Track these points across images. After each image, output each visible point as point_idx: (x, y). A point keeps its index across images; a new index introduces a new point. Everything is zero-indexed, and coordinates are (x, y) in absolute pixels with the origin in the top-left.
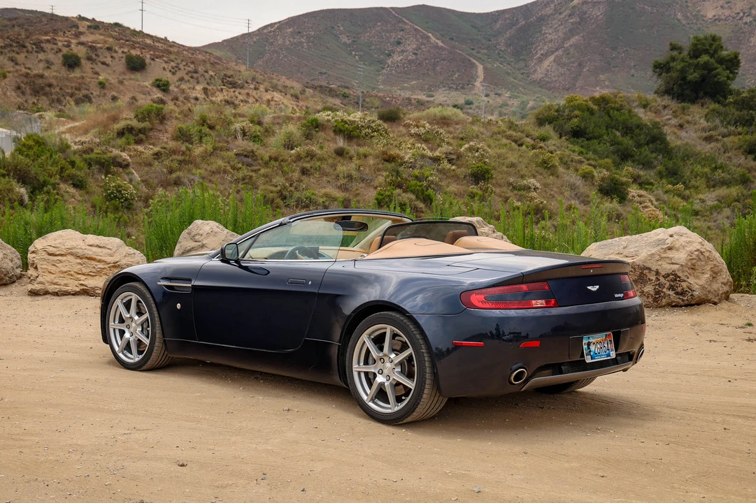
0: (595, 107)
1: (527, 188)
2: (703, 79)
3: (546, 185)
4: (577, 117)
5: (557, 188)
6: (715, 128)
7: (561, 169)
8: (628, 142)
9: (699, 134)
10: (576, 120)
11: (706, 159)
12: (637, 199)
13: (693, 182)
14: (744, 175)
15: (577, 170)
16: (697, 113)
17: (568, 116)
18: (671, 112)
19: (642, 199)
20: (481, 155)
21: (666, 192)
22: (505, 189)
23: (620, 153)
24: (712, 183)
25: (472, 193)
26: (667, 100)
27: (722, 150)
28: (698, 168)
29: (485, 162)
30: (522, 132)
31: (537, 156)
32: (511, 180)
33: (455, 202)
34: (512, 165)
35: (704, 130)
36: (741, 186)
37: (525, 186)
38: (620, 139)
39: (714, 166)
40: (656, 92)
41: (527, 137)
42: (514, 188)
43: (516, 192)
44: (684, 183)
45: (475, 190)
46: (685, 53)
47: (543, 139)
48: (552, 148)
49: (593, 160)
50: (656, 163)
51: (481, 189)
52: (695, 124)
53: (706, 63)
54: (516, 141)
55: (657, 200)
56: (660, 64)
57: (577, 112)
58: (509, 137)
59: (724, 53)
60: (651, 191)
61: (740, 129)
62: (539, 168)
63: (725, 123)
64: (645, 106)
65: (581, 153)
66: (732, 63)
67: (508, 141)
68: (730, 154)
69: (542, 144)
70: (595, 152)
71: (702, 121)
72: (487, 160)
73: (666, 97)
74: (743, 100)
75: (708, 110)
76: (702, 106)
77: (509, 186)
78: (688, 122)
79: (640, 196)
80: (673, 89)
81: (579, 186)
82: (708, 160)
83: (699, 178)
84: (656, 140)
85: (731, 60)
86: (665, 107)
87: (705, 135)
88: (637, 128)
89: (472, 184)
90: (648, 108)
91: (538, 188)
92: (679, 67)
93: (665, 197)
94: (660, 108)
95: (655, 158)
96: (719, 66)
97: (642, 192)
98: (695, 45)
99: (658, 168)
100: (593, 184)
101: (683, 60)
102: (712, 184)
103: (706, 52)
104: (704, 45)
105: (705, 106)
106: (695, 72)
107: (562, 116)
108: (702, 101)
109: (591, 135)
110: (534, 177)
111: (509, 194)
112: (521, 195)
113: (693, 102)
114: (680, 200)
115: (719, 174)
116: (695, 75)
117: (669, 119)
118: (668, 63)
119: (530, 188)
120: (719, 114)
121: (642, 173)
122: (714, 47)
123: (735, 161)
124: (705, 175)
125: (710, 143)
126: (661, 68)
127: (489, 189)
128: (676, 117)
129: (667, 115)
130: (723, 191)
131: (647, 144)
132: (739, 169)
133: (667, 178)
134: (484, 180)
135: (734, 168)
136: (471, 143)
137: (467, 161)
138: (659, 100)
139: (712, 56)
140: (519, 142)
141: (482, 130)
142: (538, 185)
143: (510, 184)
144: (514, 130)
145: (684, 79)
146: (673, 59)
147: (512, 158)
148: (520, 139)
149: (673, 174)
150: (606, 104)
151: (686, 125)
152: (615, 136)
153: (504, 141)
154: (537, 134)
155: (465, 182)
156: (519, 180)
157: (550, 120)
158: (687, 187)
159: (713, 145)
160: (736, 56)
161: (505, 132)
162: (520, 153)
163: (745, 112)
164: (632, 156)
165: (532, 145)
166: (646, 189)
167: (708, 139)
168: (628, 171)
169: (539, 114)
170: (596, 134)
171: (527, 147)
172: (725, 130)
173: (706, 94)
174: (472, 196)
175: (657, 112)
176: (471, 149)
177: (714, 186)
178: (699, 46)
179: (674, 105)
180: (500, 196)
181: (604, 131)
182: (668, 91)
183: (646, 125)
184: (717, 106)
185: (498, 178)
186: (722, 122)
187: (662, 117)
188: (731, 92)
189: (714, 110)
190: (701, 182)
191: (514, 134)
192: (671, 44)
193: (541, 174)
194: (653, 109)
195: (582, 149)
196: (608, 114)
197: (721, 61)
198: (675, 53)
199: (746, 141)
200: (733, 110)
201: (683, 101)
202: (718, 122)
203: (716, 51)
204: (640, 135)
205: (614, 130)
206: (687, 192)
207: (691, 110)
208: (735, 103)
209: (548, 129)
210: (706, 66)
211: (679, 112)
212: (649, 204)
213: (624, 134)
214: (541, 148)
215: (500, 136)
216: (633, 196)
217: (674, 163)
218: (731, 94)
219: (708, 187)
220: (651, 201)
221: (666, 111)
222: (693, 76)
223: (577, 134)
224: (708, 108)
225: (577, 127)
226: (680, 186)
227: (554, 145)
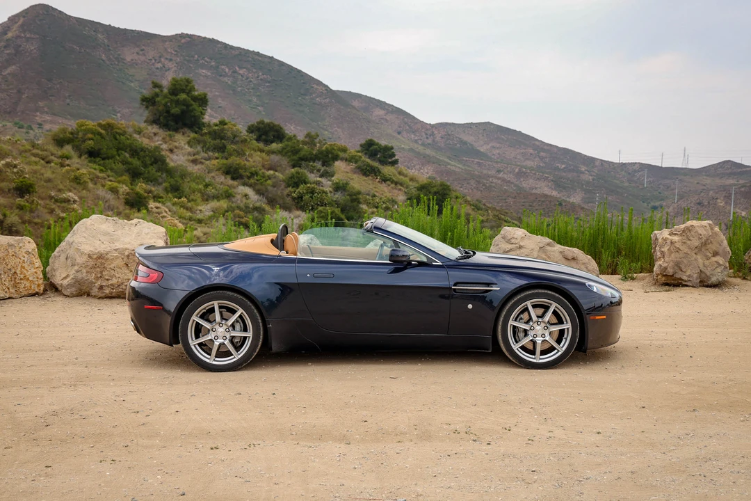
0: (103, 132)
1: (67, 201)
2: (183, 112)
3: (81, 198)
4: (90, 139)
5: (92, 200)
6: (198, 153)
7: (91, 185)
8: (136, 162)
9: (186, 157)
10: (91, 142)
11: (197, 178)
12: (155, 210)
13: (192, 197)
14: (227, 191)
15: (103, 186)
16: (181, 140)
17: (82, 138)
18: (161, 138)
19: (159, 210)
20: (21, 171)
21: (174, 204)
22: (48, 202)
23: (131, 172)
24: (206, 197)
25: (19, 205)
26: (154, 129)
27: (207, 171)
28: (194, 185)
29: (25, 177)
30: (46, 150)
31: (68, 172)
32: (53, 194)
33: (8, 213)
34: (49, 180)
35: (189, 154)
36: (226, 200)
37: (65, 199)
38: (130, 160)
39: (204, 184)
40: (145, 122)
41: (52, 154)
42: (56, 201)
43: (59, 204)
44: (186, 197)
45: (22, 203)
46: (166, 91)
47: (68, 158)
48: (78, 166)
49: (112, 176)
50: (160, 180)
51: (28, 202)
52: (182, 149)
53: (184, 100)
54: (43, 159)
55: (170, 211)
56: (146, 98)
57: (90, 136)
58: (36, 155)
59: (196, 93)
60: (163, 204)
61: (216, 155)
62: (72, 184)
63: (204, 150)
64: (139, 133)
65: (101, 171)
66: (203, 101)
67: (37, 159)
68: (213, 174)
69: (68, 162)
70: (112, 169)
71: (186, 147)
72: (27, 176)
73: (154, 126)
74: (215, 131)
75: (189, 139)
76: (183, 134)
77: (51, 199)
78: (176, 147)
79: (157, 208)
80: (159, 119)
81: (109, 200)
82: (199, 179)
83: (196, 193)
84: (158, 160)
85: (201, 99)
86: (155, 134)
87: (191, 158)
88: (141, 151)
89: (17, 197)
90: (142, 134)
91: (76, 201)
92: (163, 102)
93: (174, 208)
94: (152, 135)
95: (160, 176)
96: (193, 103)
97: (158, 205)
98: (174, 85)
99: (164, 184)
100: (119, 198)
101: (165, 97)
102: (207, 199)
103: (183, 91)
104: (181, 85)
105: (186, 135)
106: (176, 107)
107: (77, 138)
108: (183, 130)
109: (105, 156)
110: (70, 191)
111: (53, 206)
112: (64, 207)
113: (176, 130)
114: (185, 211)
115: (211, 191)
116: (177, 109)
117: (161, 144)
118: (153, 98)
119: (69, 201)
120: (199, 142)
121: (153, 189)
122: (189, 88)
123: (217, 180)
124: (200, 191)
125: (196, 165)
126: (148, 101)
127: (35, 202)
128: (166, 143)
129: (158, 141)
130: (214, 204)
131: (152, 165)
132: (221, 186)
133: (171, 193)
134: (29, 193)
135: (219, 186)
136: (8, 160)
137: (7, 176)
138: (149, 127)
139: (188, 94)
140: (47, 160)
141: (10, 148)
142: (76, 198)
143: (51, 198)
144: (38, 149)
145: (168, 112)
146: (157, 95)
147: (48, 174)
148: (47, 157)
149: (176, 190)
150: (112, 130)
151: (175, 150)
152: (125, 157)
153: (33, 159)
154: (60, 153)
155: (10, 195)
156: (58, 193)
157: (69, 141)
158: (189, 201)
159: (199, 166)
160: (205, 95)
161: (30, 150)
162: (52, 170)
163: (218, 141)
164: (141, 174)
165: (61, 163)
166: (159, 202)
167: (194, 162)
168: (141, 187)
169: (55, 135)
170: (110, 155)
171: (56, 164)
172: (206, 155)
173: (185, 125)
174: (21, 208)
175: (149, 138)
176: (8, 165)
177: (207, 200)
178: (177, 86)
179: (162, 133)
180: (45, 207)
181: (115, 153)
182: (155, 122)
183: (147, 148)
184: (196, 135)
185: (40, 192)
186: (203, 148)
187: (155, 142)
188: (203, 124)
189: (194, 138)
190: (198, 196)
191: (40, 153)
192: (153, 83)
193: (75, 189)
194: (146, 135)
195: (102, 168)
196: (116, 139)
197: (195, 99)
198: (157, 90)
199: (224, 164)
200: (210, 140)
201: (169, 130)
202: (199, 148)
203: (190, 91)
204: (144, 157)
205: (123, 152)
206: (189, 204)
207: (176, 137)
208: (209, 133)
209: (68, 149)
210: (185, 103)
211: (168, 138)
212: (165, 214)
213: (132, 156)
214: (68, 165)
215: (28, 154)
216: (152, 208)
217: (177, 181)
218: (204, 127)
219: (203, 200)
220: (166, 212)
221: (156, 138)
222: (176, 110)
223: (93, 154)
224: (189, 136)
225: (92, 148)
226: (184, 199)
227: (77, 163)
